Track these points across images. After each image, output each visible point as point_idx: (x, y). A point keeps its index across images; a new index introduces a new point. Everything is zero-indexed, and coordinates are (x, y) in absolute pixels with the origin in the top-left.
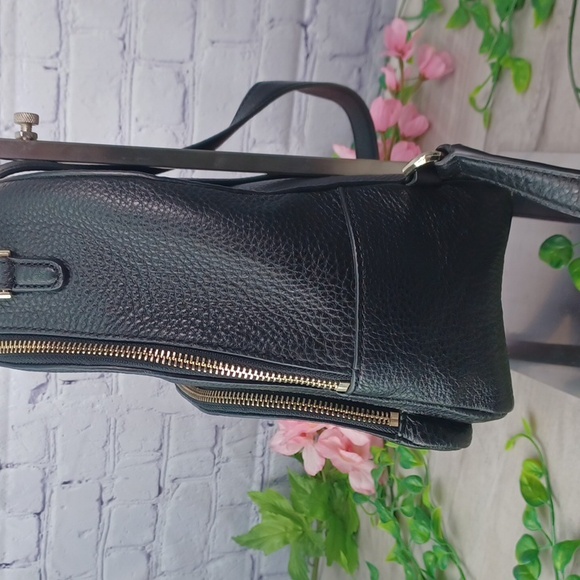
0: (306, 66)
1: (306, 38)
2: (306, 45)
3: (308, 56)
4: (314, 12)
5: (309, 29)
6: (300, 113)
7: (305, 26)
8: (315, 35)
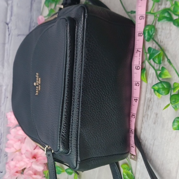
0: (9, 38)
1: (8, 28)
2: (9, 31)
3: (9, 35)
4: (11, 19)
5: (9, 25)
6: (7, 55)
7: (7, 24)
8: (11, 27)
